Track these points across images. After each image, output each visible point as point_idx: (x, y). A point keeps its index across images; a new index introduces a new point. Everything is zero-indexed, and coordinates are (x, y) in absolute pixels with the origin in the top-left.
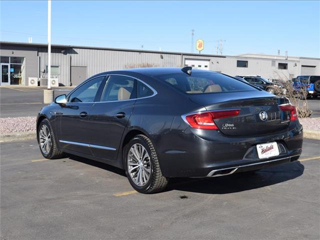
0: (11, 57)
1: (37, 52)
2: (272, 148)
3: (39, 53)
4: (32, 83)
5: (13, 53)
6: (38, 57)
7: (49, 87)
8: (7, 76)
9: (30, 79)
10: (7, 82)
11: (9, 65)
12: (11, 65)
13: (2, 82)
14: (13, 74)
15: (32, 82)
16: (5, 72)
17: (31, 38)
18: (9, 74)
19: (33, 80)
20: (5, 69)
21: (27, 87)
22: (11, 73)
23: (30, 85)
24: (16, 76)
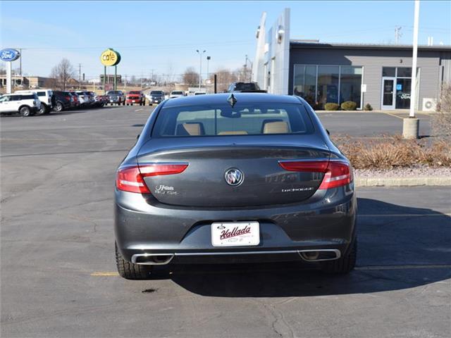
0: (399, 68)
1: (438, 59)
2: (248, 232)
3: (442, 61)
4: (428, 107)
5: (401, 62)
6: (441, 67)
7: (412, 115)
8: (392, 95)
9: (425, 100)
10: (391, 104)
11: (395, 79)
12: (398, 79)
13: (384, 104)
14: (400, 93)
15: (429, 105)
16: (389, 89)
17: (432, 38)
18: (394, 93)
19: (429, 102)
20: (389, 86)
21: (420, 112)
22: (397, 91)
23: (425, 110)
24: (404, 96)
